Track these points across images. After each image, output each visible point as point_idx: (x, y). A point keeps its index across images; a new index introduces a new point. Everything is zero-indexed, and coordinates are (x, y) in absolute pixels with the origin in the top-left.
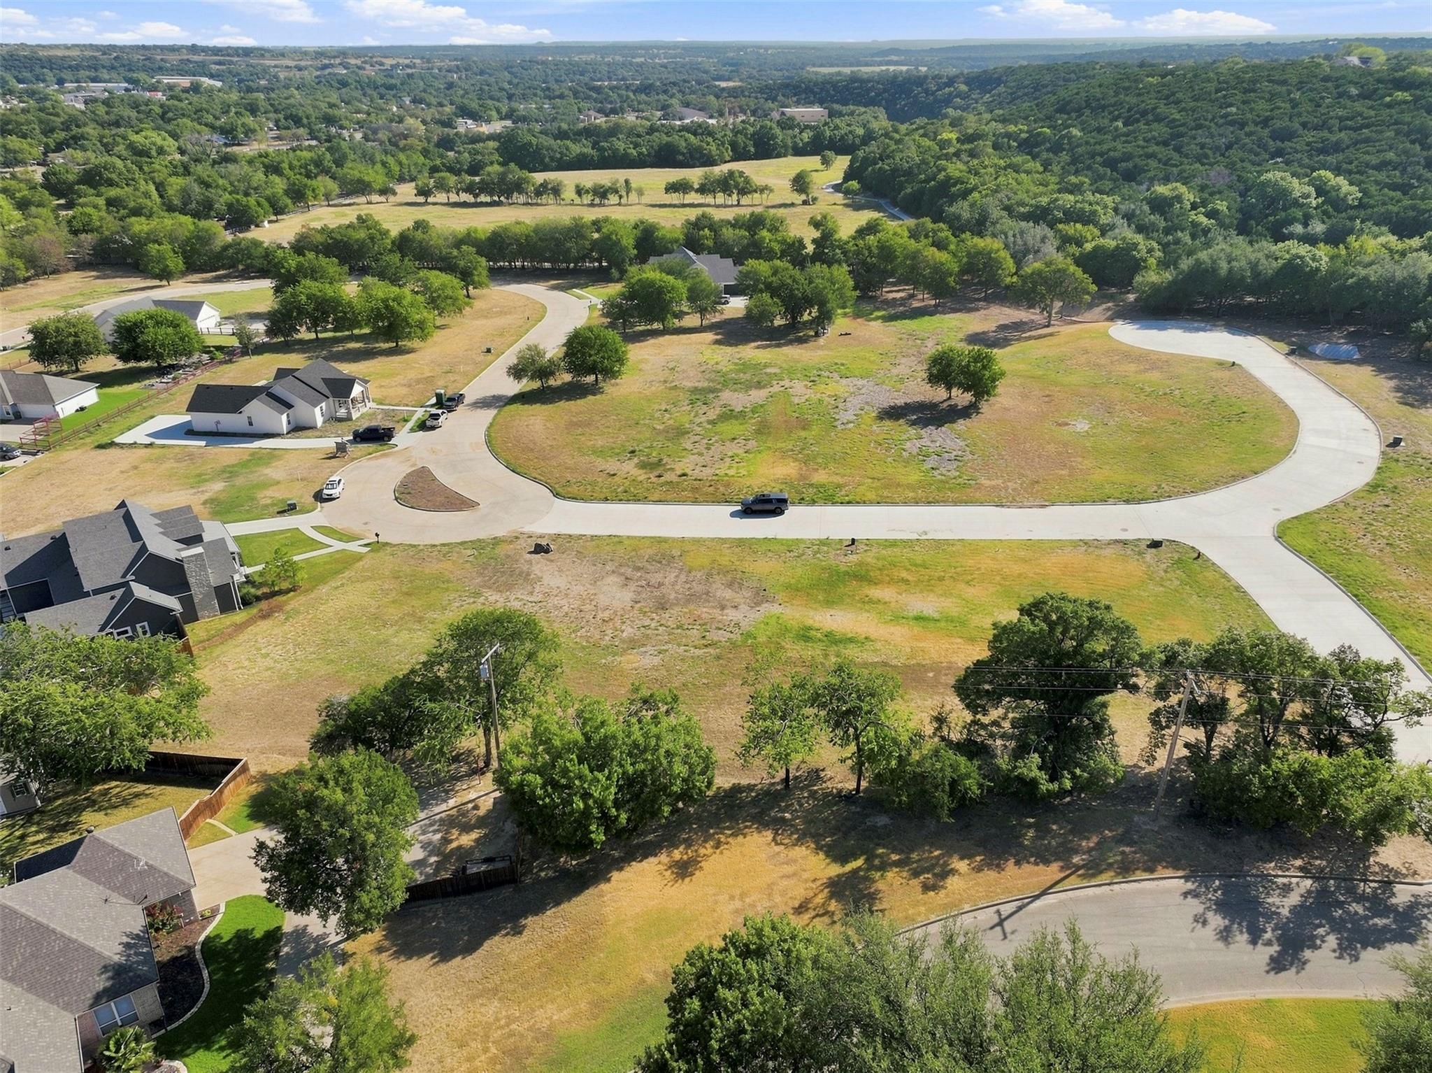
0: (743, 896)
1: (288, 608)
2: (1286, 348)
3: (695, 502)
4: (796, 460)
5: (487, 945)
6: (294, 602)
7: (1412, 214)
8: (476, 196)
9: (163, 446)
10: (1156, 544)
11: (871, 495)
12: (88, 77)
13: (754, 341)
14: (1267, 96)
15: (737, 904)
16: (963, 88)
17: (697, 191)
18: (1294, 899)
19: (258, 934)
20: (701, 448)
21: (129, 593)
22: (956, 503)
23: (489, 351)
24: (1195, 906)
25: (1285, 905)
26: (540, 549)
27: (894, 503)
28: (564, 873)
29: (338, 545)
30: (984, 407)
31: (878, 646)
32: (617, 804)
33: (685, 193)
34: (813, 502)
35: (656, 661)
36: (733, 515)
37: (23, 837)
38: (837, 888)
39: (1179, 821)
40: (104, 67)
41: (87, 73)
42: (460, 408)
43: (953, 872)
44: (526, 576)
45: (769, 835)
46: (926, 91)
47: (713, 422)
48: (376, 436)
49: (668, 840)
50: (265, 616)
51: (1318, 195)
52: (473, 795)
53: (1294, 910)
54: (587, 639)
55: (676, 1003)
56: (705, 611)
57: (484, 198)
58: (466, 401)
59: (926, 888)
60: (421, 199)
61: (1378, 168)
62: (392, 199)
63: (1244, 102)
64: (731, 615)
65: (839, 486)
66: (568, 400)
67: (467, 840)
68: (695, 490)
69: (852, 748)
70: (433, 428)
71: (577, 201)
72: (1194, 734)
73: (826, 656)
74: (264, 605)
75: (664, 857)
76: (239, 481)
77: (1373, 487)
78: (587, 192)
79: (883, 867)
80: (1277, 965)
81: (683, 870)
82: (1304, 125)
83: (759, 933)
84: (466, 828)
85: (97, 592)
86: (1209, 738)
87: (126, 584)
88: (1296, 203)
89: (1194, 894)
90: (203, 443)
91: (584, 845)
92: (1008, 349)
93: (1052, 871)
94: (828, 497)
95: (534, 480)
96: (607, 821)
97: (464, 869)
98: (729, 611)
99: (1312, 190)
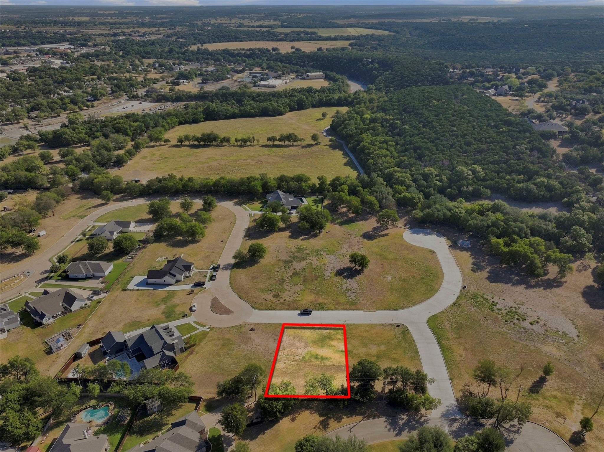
0: (305, 424)
1: (195, 351)
2: (450, 243)
3: (288, 310)
4: (314, 293)
5: (259, 437)
6: (196, 349)
7: (497, 184)
8: (199, 142)
9: (142, 290)
10: (398, 326)
11: (333, 308)
12: (15, 43)
13: (301, 236)
14: (467, 121)
15: (304, 426)
16: (377, 65)
17: (278, 140)
18: (404, 421)
19: (216, 436)
20: (289, 287)
21: (164, 354)
22: (354, 310)
23: (223, 241)
24: (386, 424)
25: (401, 422)
26: (252, 330)
27: (339, 310)
28: (270, 421)
29: (202, 329)
30: (365, 270)
31: (332, 360)
32: (282, 409)
33: (274, 141)
34: (318, 310)
35: (284, 366)
36: (299, 315)
37: (162, 417)
38: (322, 422)
39: (387, 405)
40: (21, 37)
41: (14, 40)
42: (220, 270)
43: (343, 418)
44: (250, 338)
45: (309, 411)
46: (363, 65)
47: (291, 276)
48: (199, 284)
49: (290, 413)
50: (191, 353)
51: (473, 174)
52: (250, 403)
53: (403, 424)
54: (268, 359)
55: (296, 448)
56: (294, 350)
57: (202, 143)
58: (221, 267)
59: (338, 422)
60: (179, 143)
61: (492, 163)
62: (168, 143)
63: (459, 125)
64: (300, 351)
65: (325, 304)
66: (250, 266)
67: (250, 414)
68: (288, 306)
69: (325, 391)
70: (214, 280)
71: (236, 144)
72: (391, 387)
73: (321, 363)
74: (189, 350)
75: (289, 417)
76: (168, 304)
77: (455, 304)
78: (239, 141)
79: (330, 418)
80: (397, 435)
81: (293, 420)
82: (475, 139)
83: (309, 438)
84: (250, 412)
85: (157, 354)
86: (394, 388)
87: (163, 351)
88: (466, 178)
89: (386, 421)
90: (152, 288)
91: (276, 416)
92: (375, 241)
93: (360, 418)
94: (322, 307)
95: (246, 301)
96: (280, 412)
97: (252, 421)
98: (299, 350)
99: (471, 173)
